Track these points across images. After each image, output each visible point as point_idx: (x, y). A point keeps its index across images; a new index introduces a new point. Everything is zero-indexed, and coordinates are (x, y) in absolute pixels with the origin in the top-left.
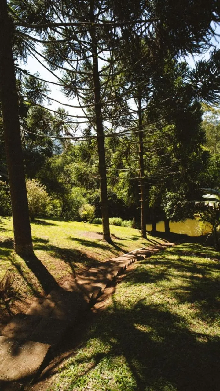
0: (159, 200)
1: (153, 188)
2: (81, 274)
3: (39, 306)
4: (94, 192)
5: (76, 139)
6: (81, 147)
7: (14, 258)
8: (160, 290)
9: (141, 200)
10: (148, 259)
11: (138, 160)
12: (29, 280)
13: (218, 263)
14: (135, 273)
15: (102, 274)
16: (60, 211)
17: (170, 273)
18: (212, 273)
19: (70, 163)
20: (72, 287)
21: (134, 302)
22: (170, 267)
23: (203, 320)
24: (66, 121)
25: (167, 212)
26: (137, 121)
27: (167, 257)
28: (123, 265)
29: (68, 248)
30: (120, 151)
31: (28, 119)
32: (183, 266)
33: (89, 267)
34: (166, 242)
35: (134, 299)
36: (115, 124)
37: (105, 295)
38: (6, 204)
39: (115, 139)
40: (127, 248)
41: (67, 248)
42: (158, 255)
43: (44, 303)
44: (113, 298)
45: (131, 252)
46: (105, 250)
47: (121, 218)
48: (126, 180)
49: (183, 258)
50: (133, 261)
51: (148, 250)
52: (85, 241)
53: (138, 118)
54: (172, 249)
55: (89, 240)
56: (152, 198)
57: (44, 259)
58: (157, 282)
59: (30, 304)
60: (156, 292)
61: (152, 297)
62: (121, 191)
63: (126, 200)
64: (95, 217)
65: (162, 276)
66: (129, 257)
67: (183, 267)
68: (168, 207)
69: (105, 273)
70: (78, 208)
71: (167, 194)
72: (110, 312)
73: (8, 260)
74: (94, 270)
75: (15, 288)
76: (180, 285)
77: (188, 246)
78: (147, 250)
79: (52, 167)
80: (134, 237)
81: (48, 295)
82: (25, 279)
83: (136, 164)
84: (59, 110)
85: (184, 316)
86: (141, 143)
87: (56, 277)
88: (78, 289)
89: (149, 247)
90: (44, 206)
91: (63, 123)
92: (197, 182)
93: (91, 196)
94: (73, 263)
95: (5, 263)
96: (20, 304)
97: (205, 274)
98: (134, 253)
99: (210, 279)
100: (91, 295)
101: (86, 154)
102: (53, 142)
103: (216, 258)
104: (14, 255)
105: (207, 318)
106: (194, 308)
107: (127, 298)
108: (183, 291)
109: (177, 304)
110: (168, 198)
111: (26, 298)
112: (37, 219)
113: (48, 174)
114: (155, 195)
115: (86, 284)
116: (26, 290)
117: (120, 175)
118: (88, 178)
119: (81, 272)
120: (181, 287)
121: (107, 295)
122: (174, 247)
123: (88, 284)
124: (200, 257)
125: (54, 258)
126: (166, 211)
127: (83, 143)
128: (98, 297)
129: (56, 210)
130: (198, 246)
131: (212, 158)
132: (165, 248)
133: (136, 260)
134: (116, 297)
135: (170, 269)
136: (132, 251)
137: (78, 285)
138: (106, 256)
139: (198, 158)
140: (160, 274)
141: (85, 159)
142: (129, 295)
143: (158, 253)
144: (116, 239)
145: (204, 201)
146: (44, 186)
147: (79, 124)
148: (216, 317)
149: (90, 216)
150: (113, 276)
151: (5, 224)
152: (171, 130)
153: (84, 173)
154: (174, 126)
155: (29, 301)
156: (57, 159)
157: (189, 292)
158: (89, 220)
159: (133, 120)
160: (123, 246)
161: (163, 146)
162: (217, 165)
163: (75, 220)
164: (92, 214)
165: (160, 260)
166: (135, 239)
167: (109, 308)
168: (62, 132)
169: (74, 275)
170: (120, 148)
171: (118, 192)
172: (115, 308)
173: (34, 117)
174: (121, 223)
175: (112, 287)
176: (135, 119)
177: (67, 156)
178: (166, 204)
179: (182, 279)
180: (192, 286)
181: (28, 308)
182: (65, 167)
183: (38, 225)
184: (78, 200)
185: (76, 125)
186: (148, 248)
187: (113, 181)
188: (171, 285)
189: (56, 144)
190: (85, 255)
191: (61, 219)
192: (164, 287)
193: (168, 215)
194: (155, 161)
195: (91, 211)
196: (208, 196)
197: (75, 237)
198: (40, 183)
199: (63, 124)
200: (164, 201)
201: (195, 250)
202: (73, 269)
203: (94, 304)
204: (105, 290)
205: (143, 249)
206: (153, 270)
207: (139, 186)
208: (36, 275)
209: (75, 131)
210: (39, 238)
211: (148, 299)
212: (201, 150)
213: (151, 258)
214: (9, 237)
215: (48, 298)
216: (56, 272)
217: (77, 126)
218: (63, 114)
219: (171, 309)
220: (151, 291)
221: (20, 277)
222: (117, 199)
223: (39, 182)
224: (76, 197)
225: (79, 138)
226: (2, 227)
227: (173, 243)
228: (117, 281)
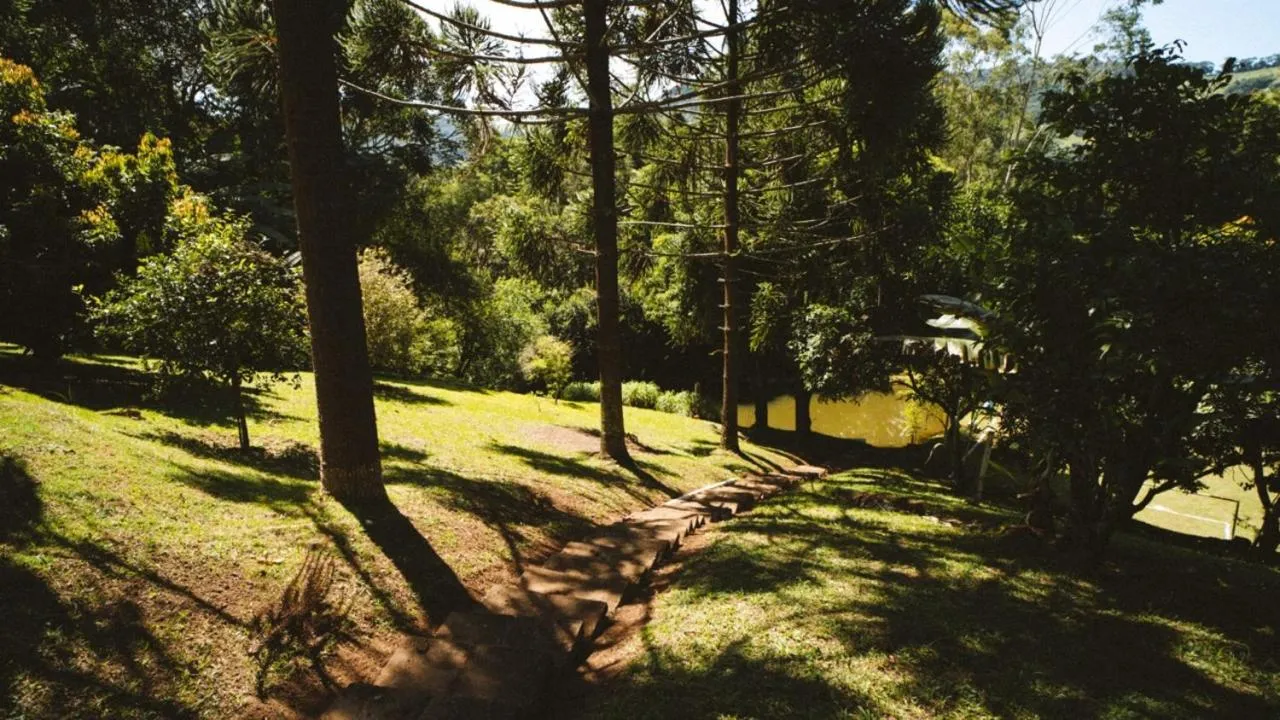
0: (783, 327)
1: (766, 287)
2: (539, 562)
3: (417, 660)
4: (568, 298)
5: (517, 118)
6: (531, 145)
7: (321, 509)
8: (792, 613)
9: (726, 328)
10: (746, 517)
11: (719, 196)
12: (376, 579)
13: (962, 534)
14: (709, 562)
15: (603, 561)
16: (454, 355)
17: (819, 561)
18: (948, 562)
19: (490, 197)
20: (513, 603)
21: (713, 650)
22: (816, 544)
23: (923, 703)
24: (482, 54)
25: (805, 368)
26: (721, 60)
27: (804, 512)
28: (670, 536)
29: (492, 480)
30: (659, 162)
31: (350, 42)
32: (858, 540)
33: (563, 539)
34: (799, 463)
35: (712, 640)
36: (649, 71)
37: (621, 628)
38: (285, 331)
39: (644, 121)
40: (678, 479)
41: (487, 478)
42: (776, 503)
43: (432, 650)
44: (645, 638)
45: (690, 494)
46: (608, 486)
47: (657, 383)
48: (678, 261)
49: (855, 514)
50: (700, 521)
51: (744, 487)
52: (541, 456)
53: (726, 51)
54: (818, 486)
55: (554, 454)
56: (761, 320)
57: (420, 513)
58: (778, 589)
59: (386, 655)
60: (780, 619)
61: (767, 635)
62: (658, 296)
63: (673, 327)
64: (570, 380)
65: (794, 571)
66: (685, 510)
67: (860, 543)
68: (809, 354)
69: (615, 558)
70: (514, 348)
71: (809, 311)
72: (642, 679)
73: (304, 517)
74: (580, 548)
75: (336, 605)
76: (852, 598)
77: (868, 477)
78: (739, 487)
79: (430, 209)
80: (697, 445)
81: (439, 625)
82: (366, 577)
83: (711, 209)
84: (458, 13)
85: (866, 690)
86: (733, 136)
87: (461, 572)
88: (535, 609)
89: (745, 477)
90: (405, 339)
91: (471, 60)
92: (908, 275)
93: (559, 310)
94: (512, 526)
95: (296, 524)
96: (356, 656)
97: (926, 567)
98: (700, 497)
99: (940, 583)
100: (577, 627)
101: (548, 168)
102: (433, 123)
103: (955, 517)
104: (321, 499)
105: (935, 697)
106: (896, 667)
107: (692, 638)
108: (861, 617)
109: (845, 657)
110: (813, 323)
111: (371, 635)
112: (381, 382)
113: (416, 231)
114: (769, 311)
115: (558, 593)
116: (370, 610)
117: (658, 241)
118: (553, 252)
119: (537, 556)
120: (855, 606)
121: (626, 629)
122: (825, 481)
123: (565, 593)
124: (907, 514)
125: (450, 510)
126: (802, 365)
127: (536, 132)
128: (598, 633)
129: (442, 351)
130: (898, 477)
131: (962, 196)
132: (796, 483)
133: (707, 520)
134: (656, 633)
135: (818, 551)
136: (693, 489)
137: (532, 595)
138: (613, 505)
139: (915, 194)
140: (786, 565)
141: (542, 185)
142: (697, 628)
143: (775, 499)
144: (640, 450)
145: (932, 339)
146: (404, 272)
147: (528, 66)
148: (962, 696)
149: (555, 375)
150: (642, 570)
151: (278, 398)
152: (831, 98)
153: (541, 234)
154: (843, 84)
155: (380, 645)
156: (444, 181)
157: (879, 619)
158: (551, 389)
159: (710, 59)
160: (666, 472)
161: (802, 150)
162: (977, 220)
163: (503, 387)
164: (564, 370)
165: (786, 521)
166: (701, 451)
167: (635, 668)
168: (469, 90)
169: (517, 564)
170: (661, 152)
171: (649, 298)
172: (655, 669)
173: (371, 33)
174: (655, 399)
175: (639, 603)
176: (714, 55)
177: (479, 174)
178: (804, 341)
179: (856, 580)
180: (889, 603)
181: (383, 666)
182: (472, 210)
183: (387, 400)
184: (517, 323)
185: (516, 67)
186: (742, 482)
187: (634, 261)
188: (825, 599)
189: (442, 132)
190: (546, 501)
191: (457, 382)
192: (803, 605)
193: (811, 378)
194: (775, 200)
195: (559, 357)
196: (945, 321)
197: (511, 444)
198: (392, 263)
199: (473, 64)
200: (798, 331)
201: (891, 489)
202: (512, 547)
203: (588, 656)
204: (616, 613)
205: (727, 485)
206: (766, 552)
207: (721, 280)
208: (398, 565)
209: (512, 90)
210: (394, 443)
211: (755, 641)
212: (928, 167)
213: (753, 512)
214: (298, 440)
215: (443, 637)
216: (461, 556)
217: (521, 72)
218: (470, 29)
219: (827, 670)
220: (763, 616)
221: (346, 569)
222: (645, 322)
223: (389, 260)
224: (509, 311)
225: (526, 114)
226: (269, 409)
227: (822, 467)
228: (653, 584)
